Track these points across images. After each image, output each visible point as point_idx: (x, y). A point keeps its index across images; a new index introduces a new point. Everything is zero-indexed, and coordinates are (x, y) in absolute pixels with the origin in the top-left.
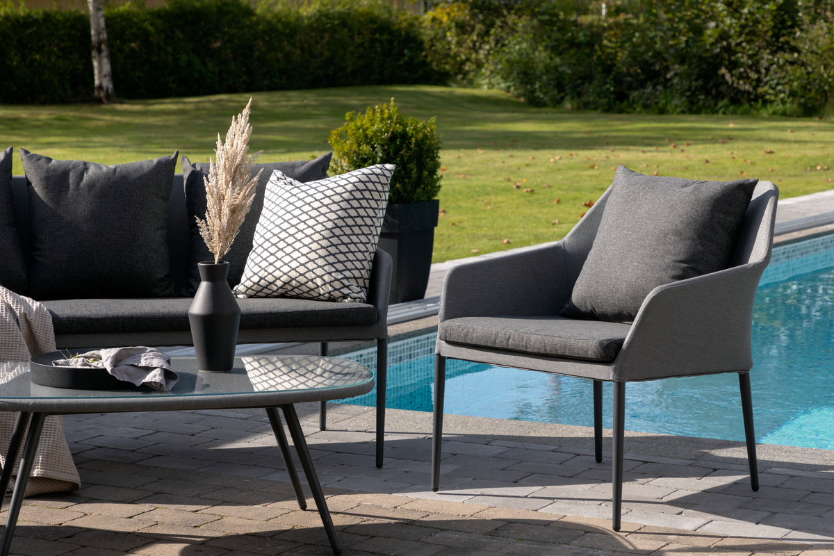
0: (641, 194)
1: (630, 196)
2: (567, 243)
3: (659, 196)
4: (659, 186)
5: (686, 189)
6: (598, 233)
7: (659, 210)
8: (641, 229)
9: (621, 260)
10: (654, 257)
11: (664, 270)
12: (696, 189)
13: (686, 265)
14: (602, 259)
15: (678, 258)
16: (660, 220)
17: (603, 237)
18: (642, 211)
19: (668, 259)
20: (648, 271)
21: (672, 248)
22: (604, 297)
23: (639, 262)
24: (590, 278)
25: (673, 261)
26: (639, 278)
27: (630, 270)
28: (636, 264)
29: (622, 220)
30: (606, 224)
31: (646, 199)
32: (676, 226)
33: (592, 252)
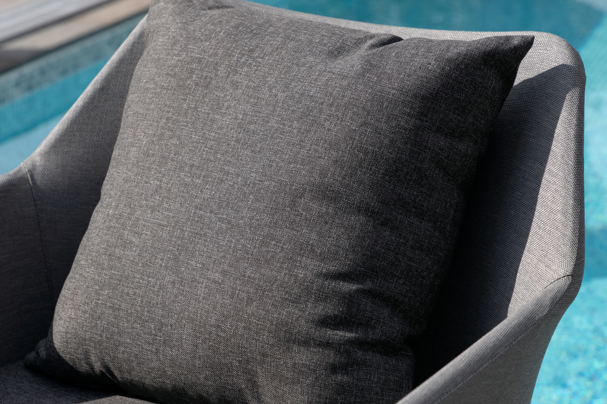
0: (222, 70)
1: (192, 72)
2: (39, 169)
3: (271, 80)
4: (268, 49)
5: (342, 64)
6: (113, 163)
7: (273, 123)
8: (228, 173)
9: (176, 259)
10: (267, 262)
11: (296, 301)
12: (369, 66)
13: (354, 287)
14: (126, 244)
15: (333, 267)
16: (276, 153)
17: (126, 181)
18: (227, 120)
19: (305, 268)
20: (250, 301)
21: (314, 236)
22: (135, 350)
23: (224, 273)
24: (97, 293)
25: (319, 275)
26: (226, 318)
27: (201, 291)
28: (217, 276)
29: (174, 141)
30: (132, 145)
31: (235, 85)
32: (323, 174)
33: (98, 217)
